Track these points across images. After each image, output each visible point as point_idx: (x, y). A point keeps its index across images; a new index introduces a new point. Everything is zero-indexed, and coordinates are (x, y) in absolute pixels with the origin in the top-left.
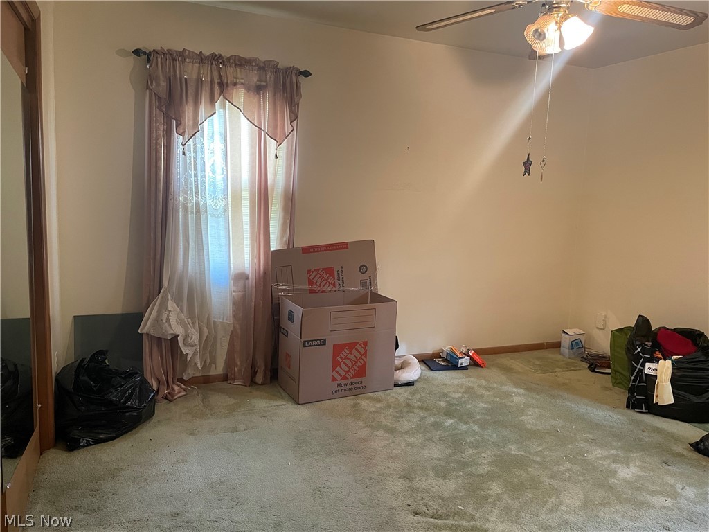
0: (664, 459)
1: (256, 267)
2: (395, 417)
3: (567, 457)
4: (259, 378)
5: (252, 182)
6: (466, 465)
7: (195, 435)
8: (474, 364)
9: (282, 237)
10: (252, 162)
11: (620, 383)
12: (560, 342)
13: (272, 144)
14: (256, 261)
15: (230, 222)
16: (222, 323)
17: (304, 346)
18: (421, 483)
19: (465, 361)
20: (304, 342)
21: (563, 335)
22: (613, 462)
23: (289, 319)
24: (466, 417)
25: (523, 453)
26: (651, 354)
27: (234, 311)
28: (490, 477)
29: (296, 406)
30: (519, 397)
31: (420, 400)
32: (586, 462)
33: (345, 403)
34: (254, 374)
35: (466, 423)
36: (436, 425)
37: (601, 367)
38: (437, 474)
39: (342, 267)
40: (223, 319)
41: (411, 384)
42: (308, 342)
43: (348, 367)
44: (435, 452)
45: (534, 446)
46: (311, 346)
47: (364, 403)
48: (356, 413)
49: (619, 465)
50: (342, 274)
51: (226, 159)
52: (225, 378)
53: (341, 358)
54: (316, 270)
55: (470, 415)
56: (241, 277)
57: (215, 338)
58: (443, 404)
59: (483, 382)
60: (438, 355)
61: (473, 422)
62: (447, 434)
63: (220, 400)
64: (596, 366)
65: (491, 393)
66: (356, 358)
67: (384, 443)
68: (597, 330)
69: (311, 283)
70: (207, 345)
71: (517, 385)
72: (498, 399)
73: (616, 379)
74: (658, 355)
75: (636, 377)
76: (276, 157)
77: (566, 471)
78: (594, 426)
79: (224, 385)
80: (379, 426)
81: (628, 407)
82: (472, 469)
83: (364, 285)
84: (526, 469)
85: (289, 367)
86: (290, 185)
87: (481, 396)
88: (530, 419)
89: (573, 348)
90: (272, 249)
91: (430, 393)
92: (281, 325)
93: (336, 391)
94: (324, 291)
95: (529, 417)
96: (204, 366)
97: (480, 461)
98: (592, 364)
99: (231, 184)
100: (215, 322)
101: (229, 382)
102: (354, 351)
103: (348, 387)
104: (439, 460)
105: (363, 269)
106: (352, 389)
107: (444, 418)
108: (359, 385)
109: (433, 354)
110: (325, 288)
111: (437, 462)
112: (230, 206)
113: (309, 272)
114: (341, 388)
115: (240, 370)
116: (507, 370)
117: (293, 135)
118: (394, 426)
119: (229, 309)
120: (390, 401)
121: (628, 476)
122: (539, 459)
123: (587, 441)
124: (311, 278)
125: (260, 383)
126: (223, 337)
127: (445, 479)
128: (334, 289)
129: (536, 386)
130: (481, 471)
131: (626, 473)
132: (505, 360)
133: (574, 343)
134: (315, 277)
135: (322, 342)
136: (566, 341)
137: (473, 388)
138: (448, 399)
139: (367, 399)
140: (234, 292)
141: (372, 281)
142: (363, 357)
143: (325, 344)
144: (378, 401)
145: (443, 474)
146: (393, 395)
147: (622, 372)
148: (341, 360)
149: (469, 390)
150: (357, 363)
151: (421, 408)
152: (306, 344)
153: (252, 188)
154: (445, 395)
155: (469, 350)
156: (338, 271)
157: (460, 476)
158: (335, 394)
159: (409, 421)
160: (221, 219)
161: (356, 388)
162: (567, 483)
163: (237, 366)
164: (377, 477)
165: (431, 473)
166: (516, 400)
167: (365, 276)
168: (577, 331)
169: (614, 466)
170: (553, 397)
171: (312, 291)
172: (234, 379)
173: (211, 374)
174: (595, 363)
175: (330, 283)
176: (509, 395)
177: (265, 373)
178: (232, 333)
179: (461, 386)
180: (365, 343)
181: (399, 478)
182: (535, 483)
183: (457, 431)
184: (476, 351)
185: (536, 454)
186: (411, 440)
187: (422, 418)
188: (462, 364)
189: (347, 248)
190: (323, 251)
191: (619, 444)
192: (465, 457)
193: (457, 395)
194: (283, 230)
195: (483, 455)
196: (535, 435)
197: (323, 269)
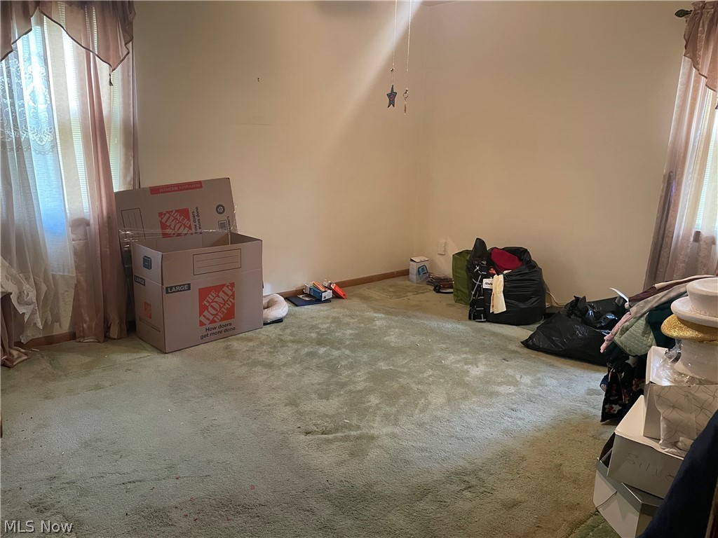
0: (503, 357)
1: (97, 212)
2: (270, 352)
3: (428, 365)
4: (114, 332)
5: (83, 112)
6: (345, 384)
7: (51, 398)
8: (337, 296)
9: (125, 176)
10: (81, 88)
11: (461, 300)
12: (408, 270)
13: (103, 68)
14: (97, 204)
15: (61, 160)
16: (63, 277)
17: (167, 293)
18: (306, 407)
19: (328, 294)
20: (167, 288)
21: (412, 263)
22: (465, 364)
23: (145, 266)
24: (336, 344)
25: (392, 367)
26: (488, 272)
27: (75, 262)
28: (368, 391)
29: (163, 355)
30: (380, 321)
31: (292, 334)
32: (444, 367)
33: (216, 346)
34: (107, 329)
35: (339, 349)
36: (312, 355)
37: (444, 288)
38: (320, 397)
39: (197, 209)
40: (64, 272)
41: (280, 321)
42: (171, 288)
43: (216, 310)
44: (315, 378)
45: (400, 361)
46: (174, 292)
47: (235, 344)
48: (230, 354)
49: (470, 366)
50: (198, 216)
51: (49, 85)
52: (73, 336)
53: (208, 302)
54: (168, 212)
55: (341, 342)
56: (80, 224)
57: (56, 294)
58: (314, 335)
59: (346, 311)
60: (301, 292)
61: (345, 347)
62: (322, 361)
63: (74, 360)
64: (440, 287)
65: (356, 320)
66: (223, 299)
67: (265, 377)
68: (439, 256)
69: (164, 226)
70: (47, 301)
71: (377, 310)
72: (362, 325)
73: (458, 297)
74: (493, 271)
75: (476, 293)
76: (111, 84)
77: (430, 376)
78: (445, 337)
79: (73, 343)
80: (255, 363)
81: (470, 318)
82: (351, 387)
83: (222, 226)
84: (397, 380)
85: (150, 317)
86: (129, 117)
87: (348, 324)
88: (392, 339)
89: (419, 274)
90: (115, 190)
91: (300, 327)
92: (134, 274)
93: (205, 336)
94: (179, 235)
95: (392, 337)
96: (45, 325)
97: (356, 379)
98: (437, 286)
99: (58, 115)
100: (53, 276)
101: (78, 340)
102: (221, 294)
103: (217, 330)
104: (319, 384)
105: (220, 209)
106: (221, 332)
107: (317, 347)
108: (229, 327)
109: (296, 291)
110: (180, 231)
111: (318, 387)
112: (58, 141)
113: (160, 214)
114: (209, 332)
115: (90, 327)
116: (366, 299)
117: (129, 59)
118: (271, 361)
119: (70, 259)
120: (263, 338)
121: (478, 374)
122: (405, 370)
123: (442, 350)
124: (164, 221)
125: (116, 337)
126: (67, 291)
127: (327, 400)
128: (190, 232)
129: (393, 310)
130: (359, 388)
131: (476, 371)
132: (364, 290)
133: (420, 270)
134: (167, 220)
135: (186, 287)
136: (413, 268)
137: (338, 318)
138: (318, 330)
139: (238, 339)
140: (73, 240)
141: (230, 221)
142: (231, 299)
143: (189, 289)
144: (249, 340)
145: (325, 395)
146: (264, 333)
147: (462, 289)
148: (208, 304)
149: (335, 320)
150: (225, 305)
151: (294, 342)
152: (169, 290)
153: (84, 119)
154: (314, 327)
155: (331, 284)
156: (193, 212)
157: (341, 395)
158: (204, 339)
159: (284, 354)
160: (49, 157)
161: (226, 330)
162: (432, 386)
163: (86, 323)
164: (264, 408)
165: (313, 396)
166: (378, 323)
167: (223, 217)
168: (423, 258)
169: (466, 367)
170: (409, 317)
171: (165, 235)
172: (84, 337)
173: (55, 333)
174: (440, 285)
175: (185, 226)
176: (372, 320)
177: (120, 326)
178: (76, 286)
179: (327, 317)
180: (232, 285)
181: (286, 406)
182: (405, 390)
183: (331, 357)
184: (338, 284)
185: (403, 366)
186: (290, 371)
187: (297, 351)
188: (325, 297)
189: (201, 187)
190: (174, 191)
191: (467, 349)
192: (343, 379)
193: (325, 326)
194: (126, 169)
195: (358, 374)
196: (400, 351)
197: (176, 211)
